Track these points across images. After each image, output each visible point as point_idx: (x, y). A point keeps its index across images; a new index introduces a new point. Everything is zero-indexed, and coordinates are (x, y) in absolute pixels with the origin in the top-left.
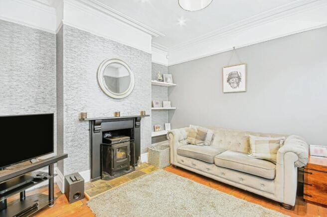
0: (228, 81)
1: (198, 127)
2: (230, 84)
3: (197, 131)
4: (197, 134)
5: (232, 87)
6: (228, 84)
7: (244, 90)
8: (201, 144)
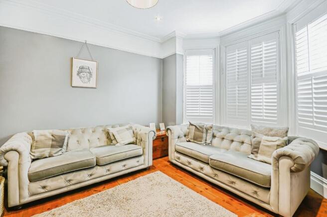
0: (78, 74)
1: (51, 131)
2: (80, 78)
3: (51, 137)
4: (53, 140)
5: (82, 81)
6: (78, 77)
7: (94, 86)
8: (60, 153)
